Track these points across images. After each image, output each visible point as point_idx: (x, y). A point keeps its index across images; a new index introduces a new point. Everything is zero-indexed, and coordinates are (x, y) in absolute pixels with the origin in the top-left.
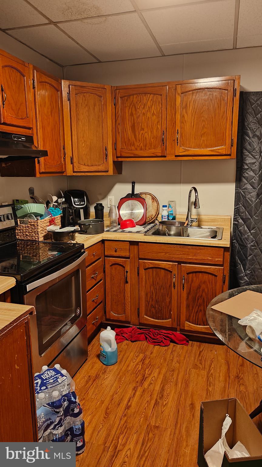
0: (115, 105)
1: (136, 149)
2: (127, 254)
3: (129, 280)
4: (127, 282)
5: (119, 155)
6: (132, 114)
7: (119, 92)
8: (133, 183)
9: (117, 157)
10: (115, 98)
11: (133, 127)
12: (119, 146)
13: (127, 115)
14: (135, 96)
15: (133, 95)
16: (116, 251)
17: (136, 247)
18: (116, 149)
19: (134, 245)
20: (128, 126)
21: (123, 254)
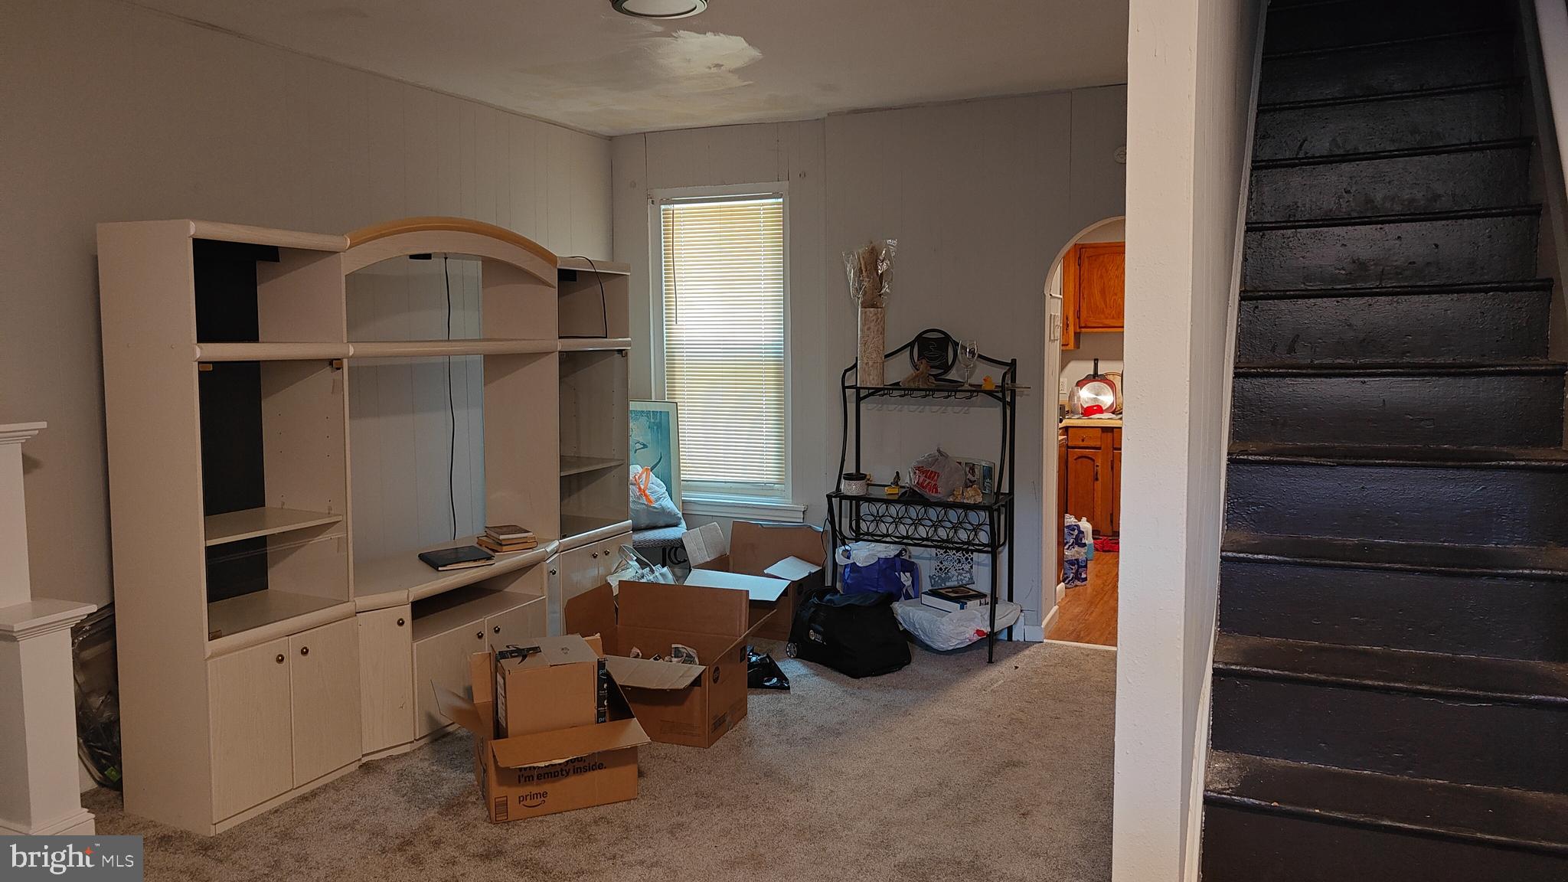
0: (1079, 265)
1: (1107, 318)
2: (1098, 444)
3: (1099, 477)
4: (1097, 479)
5: (1083, 325)
6: (1101, 277)
7: (1086, 251)
8: (1096, 361)
9: (1080, 328)
10: (1080, 258)
11: (1103, 292)
12: (1084, 314)
13: (1095, 277)
14: (1106, 256)
15: (1104, 254)
16: (1083, 440)
17: (1110, 434)
18: (1079, 318)
19: (1107, 432)
20: (1096, 292)
21: (1092, 444)
